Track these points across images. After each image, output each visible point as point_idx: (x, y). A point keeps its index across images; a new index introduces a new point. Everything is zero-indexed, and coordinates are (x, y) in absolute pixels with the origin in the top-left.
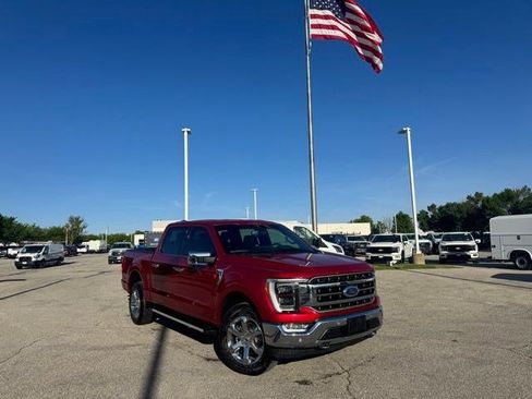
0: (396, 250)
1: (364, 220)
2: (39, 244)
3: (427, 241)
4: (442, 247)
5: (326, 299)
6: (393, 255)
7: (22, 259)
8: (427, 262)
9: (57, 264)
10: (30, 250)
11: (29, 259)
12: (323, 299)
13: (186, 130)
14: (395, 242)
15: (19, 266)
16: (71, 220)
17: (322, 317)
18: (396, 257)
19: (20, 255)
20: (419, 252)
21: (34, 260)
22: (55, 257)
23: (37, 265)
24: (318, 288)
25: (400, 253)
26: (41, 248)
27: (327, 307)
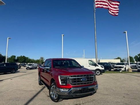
0: (123, 67)
1: (118, 58)
2: (32, 64)
3: (136, 65)
4: (138, 67)
5: (75, 82)
6: (122, 69)
7: (27, 67)
8: (133, 71)
9: (36, 69)
10: (29, 65)
11: (29, 67)
12: (74, 82)
13: (62, 35)
14: (123, 65)
15: (27, 69)
16: (41, 58)
17: (73, 87)
18: (123, 69)
19: (27, 66)
20: (130, 68)
21: (30, 67)
22: (35, 67)
23: (31, 69)
24: (72, 79)
25: (124, 68)
26: (32, 65)
27: (76, 84)
